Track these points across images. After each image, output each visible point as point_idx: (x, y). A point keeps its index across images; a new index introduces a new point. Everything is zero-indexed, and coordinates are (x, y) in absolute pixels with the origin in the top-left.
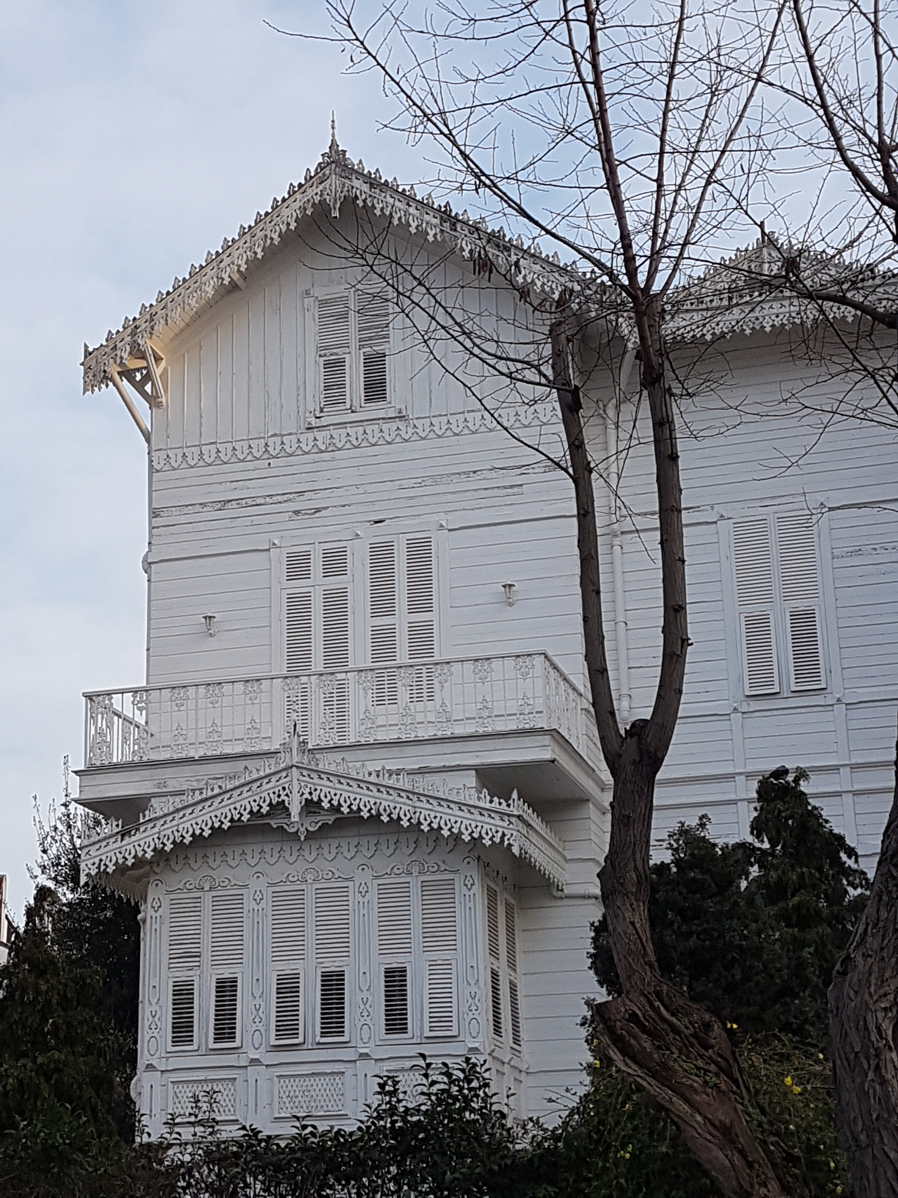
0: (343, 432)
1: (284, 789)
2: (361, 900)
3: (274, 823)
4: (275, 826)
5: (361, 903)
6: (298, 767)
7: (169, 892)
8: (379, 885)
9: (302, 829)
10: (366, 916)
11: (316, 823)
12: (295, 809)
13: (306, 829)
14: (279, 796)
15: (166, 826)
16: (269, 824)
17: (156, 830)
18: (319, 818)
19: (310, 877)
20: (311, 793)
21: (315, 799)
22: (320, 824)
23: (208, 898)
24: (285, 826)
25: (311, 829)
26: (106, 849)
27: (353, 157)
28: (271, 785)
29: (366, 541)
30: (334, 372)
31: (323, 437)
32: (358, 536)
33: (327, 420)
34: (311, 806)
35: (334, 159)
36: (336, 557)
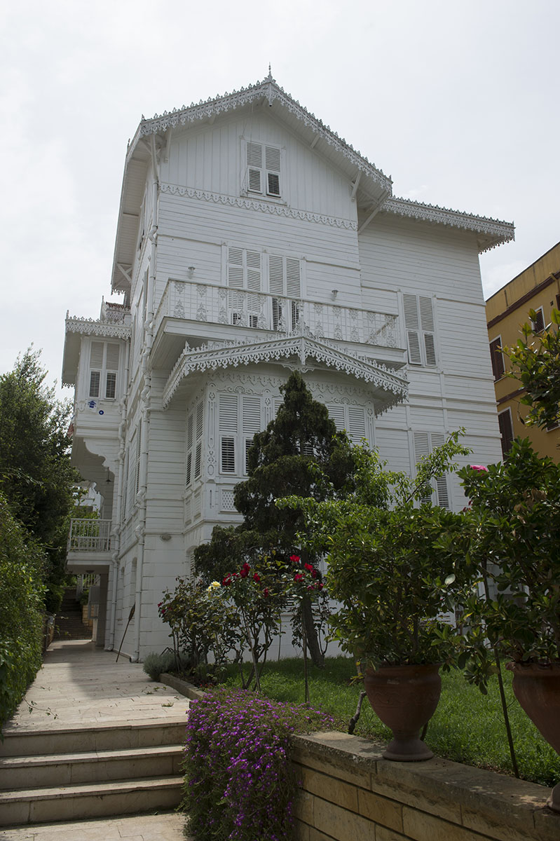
0: (258, 204)
1: (297, 348)
4: (284, 367)
6: (305, 338)
7: (219, 391)
8: (328, 406)
11: (314, 368)
12: (303, 359)
14: (295, 351)
15: (234, 354)
16: (282, 366)
17: (229, 354)
18: (307, 367)
20: (311, 353)
21: (313, 356)
22: (307, 370)
23: (241, 398)
24: (290, 368)
26: (199, 359)
27: (279, 83)
28: (291, 344)
29: (269, 255)
30: (255, 175)
31: (248, 202)
32: (265, 252)
33: (250, 195)
34: (311, 359)
35: (270, 82)
36: (254, 259)
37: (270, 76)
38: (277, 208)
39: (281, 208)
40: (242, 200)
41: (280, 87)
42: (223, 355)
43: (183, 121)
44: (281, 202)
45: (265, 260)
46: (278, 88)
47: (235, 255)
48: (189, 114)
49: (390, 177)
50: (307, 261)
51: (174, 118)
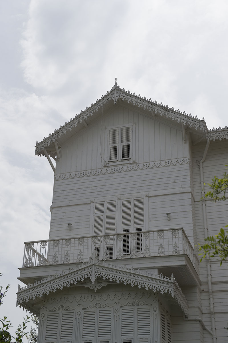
0: (116, 168)
1: (90, 273)
2: (116, 315)
3: (86, 286)
4: (86, 287)
5: (116, 316)
6: (95, 265)
7: (47, 311)
8: (122, 310)
9: (95, 288)
10: (117, 321)
11: (101, 286)
12: (93, 280)
13: (97, 288)
14: (88, 275)
15: (48, 286)
16: (84, 286)
17: (44, 287)
18: (102, 284)
19: (98, 306)
21: (100, 276)
22: (102, 286)
23: (61, 313)
24: (90, 287)
25: (99, 288)
26: (26, 294)
28: (85, 271)
29: (122, 200)
30: (113, 150)
31: (109, 169)
32: (119, 199)
33: (110, 164)
34: (99, 279)
35: (116, 88)
36: (112, 206)
37: (116, 84)
38: (129, 166)
39: (132, 166)
40: (105, 169)
41: (122, 89)
42: (41, 288)
43: (59, 136)
44: (131, 162)
45: (119, 205)
46: (121, 91)
47: (99, 207)
48: (63, 130)
49: (204, 119)
50: (149, 197)
51: (55, 136)
